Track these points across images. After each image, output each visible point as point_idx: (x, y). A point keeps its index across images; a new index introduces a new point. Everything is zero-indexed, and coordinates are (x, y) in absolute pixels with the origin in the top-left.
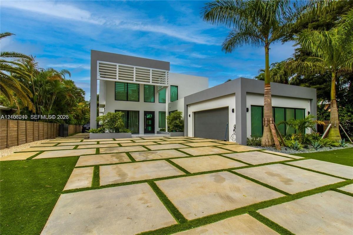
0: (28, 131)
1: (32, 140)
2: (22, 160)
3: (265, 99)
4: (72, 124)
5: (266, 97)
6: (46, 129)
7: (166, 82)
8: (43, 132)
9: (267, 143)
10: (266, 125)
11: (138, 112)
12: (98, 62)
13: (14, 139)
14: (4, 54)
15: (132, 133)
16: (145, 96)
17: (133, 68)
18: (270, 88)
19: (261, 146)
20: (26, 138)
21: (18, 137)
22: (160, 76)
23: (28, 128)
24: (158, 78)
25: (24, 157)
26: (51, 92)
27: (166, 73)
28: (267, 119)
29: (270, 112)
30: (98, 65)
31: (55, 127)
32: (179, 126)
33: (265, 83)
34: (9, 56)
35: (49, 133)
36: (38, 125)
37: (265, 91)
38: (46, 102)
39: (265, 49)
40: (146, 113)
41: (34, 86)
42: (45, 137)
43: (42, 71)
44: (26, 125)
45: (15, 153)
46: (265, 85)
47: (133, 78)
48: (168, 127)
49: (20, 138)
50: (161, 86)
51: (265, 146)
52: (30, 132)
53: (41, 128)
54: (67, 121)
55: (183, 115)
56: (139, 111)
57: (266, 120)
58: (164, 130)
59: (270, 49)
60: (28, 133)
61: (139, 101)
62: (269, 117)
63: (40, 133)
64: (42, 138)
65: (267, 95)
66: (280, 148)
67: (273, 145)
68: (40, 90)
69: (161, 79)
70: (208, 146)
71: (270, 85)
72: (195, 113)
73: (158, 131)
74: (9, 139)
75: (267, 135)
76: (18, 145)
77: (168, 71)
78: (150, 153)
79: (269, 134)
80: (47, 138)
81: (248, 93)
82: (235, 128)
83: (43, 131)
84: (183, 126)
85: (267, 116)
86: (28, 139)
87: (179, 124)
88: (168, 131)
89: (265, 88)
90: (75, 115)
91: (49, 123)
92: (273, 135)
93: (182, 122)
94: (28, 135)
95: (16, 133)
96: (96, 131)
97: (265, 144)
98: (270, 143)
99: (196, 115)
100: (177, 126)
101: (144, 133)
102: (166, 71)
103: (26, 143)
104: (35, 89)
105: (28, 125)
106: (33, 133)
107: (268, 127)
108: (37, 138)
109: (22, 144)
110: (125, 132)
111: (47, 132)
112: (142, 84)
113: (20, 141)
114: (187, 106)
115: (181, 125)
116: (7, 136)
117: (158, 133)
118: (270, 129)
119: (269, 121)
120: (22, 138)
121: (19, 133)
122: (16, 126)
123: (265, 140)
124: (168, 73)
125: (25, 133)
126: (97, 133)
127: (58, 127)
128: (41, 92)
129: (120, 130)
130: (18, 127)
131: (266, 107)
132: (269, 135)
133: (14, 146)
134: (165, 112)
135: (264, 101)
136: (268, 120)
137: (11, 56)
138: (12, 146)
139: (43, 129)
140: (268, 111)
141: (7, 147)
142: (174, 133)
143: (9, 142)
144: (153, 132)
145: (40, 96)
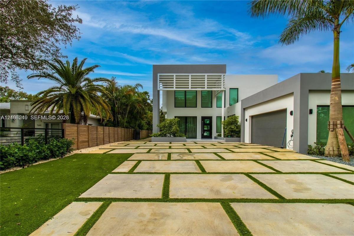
0: (110, 134)
1: (113, 142)
2: (101, 154)
3: (331, 97)
4: (144, 129)
5: (332, 94)
6: (123, 133)
7: (222, 86)
8: (121, 136)
9: (331, 152)
10: (331, 130)
11: (195, 118)
12: (159, 75)
13: (101, 140)
14: (95, 80)
15: (187, 138)
16: (203, 101)
17: (189, 75)
18: (339, 83)
19: (324, 155)
20: (109, 140)
21: (104, 139)
22: (217, 81)
23: (110, 132)
24: (215, 83)
25: (102, 152)
26: (126, 104)
27: (222, 77)
28: (333, 122)
29: (338, 113)
30: (159, 77)
31: (130, 131)
32: (235, 131)
33: (332, 78)
34: (98, 81)
35: (126, 137)
36: (117, 130)
37: (332, 87)
38: (122, 112)
39: (334, 33)
40: (203, 118)
41: (115, 100)
42: (123, 139)
43: (121, 88)
44: (109, 130)
45: (99, 149)
46: (333, 79)
47: (188, 85)
48: (224, 132)
49: (105, 139)
50: (218, 91)
51: (328, 156)
52: (112, 135)
53: (120, 132)
54: (141, 127)
55: (239, 120)
56: (197, 117)
57: (331, 123)
58: (220, 135)
59: (341, 32)
60: (110, 136)
61: (196, 107)
62: (336, 119)
63: (119, 136)
64: (120, 140)
65: (333, 92)
66: (348, 159)
67: (339, 155)
68: (118, 102)
69: (218, 83)
70: (252, 152)
71: (339, 78)
72: (252, 117)
73: (216, 136)
74: (98, 140)
75: (333, 143)
76: (104, 144)
77: (224, 74)
78: (190, 155)
79: (334, 141)
80: (124, 140)
81: (311, 91)
82: (293, 133)
83: (121, 134)
84: (240, 131)
85: (333, 119)
86: (111, 140)
87: (235, 129)
88: (224, 137)
89: (332, 84)
90: (147, 122)
91: (125, 129)
92: (339, 142)
93: (238, 127)
94: (110, 137)
95: (102, 136)
96: (157, 135)
97: (329, 153)
98: (336, 152)
99: (254, 120)
100: (232, 131)
101: (202, 138)
102: (222, 75)
103: (109, 143)
104: (116, 102)
105: (110, 130)
106: (114, 136)
107: (334, 132)
108: (117, 140)
109: (107, 144)
110: (181, 137)
111: (124, 135)
112: (199, 91)
113: (105, 141)
114: (244, 109)
115: (237, 130)
116: (97, 138)
117: (215, 138)
118: (337, 135)
119: (335, 125)
120: (106, 139)
121: (105, 136)
122: (103, 131)
123: (329, 149)
124: (224, 76)
125: (108, 136)
126: (157, 137)
127: (132, 132)
128: (119, 105)
129: (176, 135)
130: (103, 132)
131: (332, 107)
132: (335, 143)
133: (101, 145)
134: (221, 117)
135: (330, 100)
136: (335, 123)
137: (99, 81)
138: (100, 145)
139: (121, 133)
140: (336, 113)
141: (97, 145)
142: (229, 138)
143: (98, 142)
144: (210, 137)
145: (119, 108)
